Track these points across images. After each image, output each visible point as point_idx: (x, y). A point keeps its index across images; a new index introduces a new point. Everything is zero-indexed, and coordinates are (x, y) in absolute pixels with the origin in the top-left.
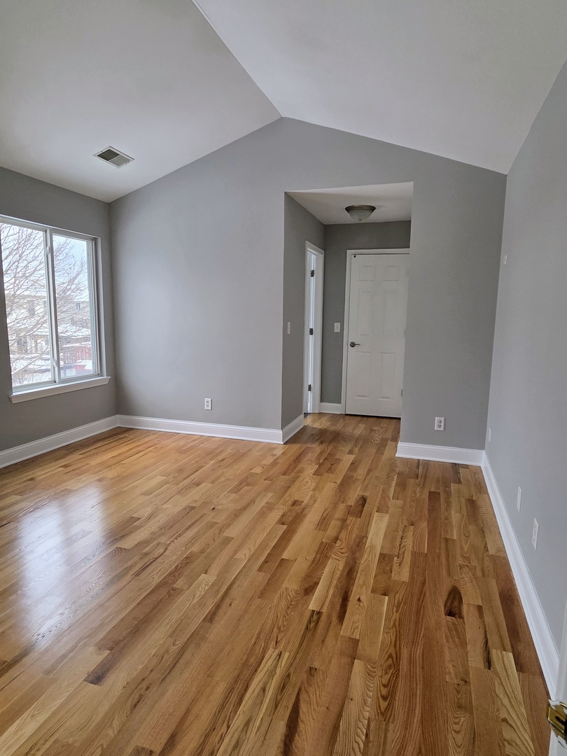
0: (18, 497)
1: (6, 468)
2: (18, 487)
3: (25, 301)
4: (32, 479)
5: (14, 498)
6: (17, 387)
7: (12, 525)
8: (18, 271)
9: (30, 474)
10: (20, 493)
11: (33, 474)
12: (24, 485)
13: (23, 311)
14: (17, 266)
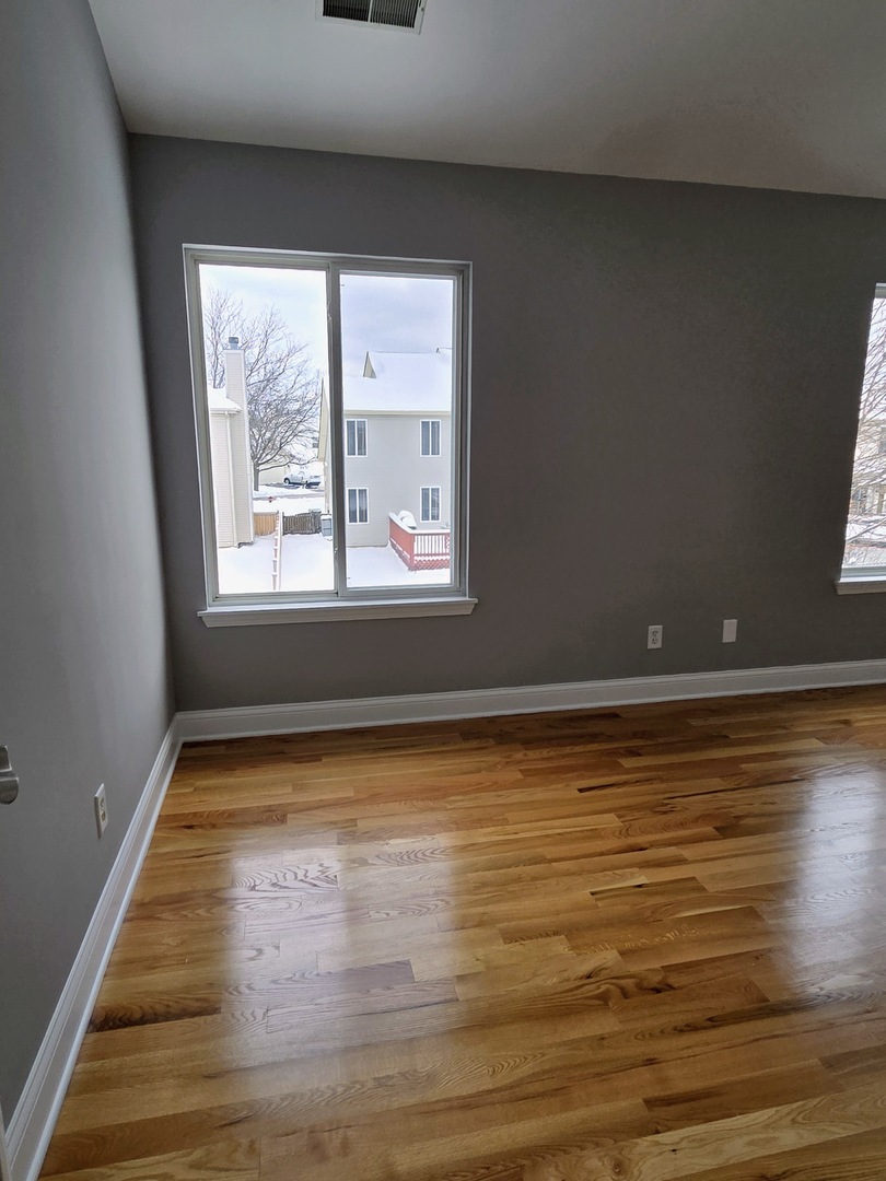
0: (821, 745)
1: (809, 691)
2: (822, 728)
3: (879, 429)
4: (846, 722)
5: (815, 744)
6: (846, 569)
7: (805, 786)
8: (877, 380)
9: (844, 713)
10: (824, 739)
11: (849, 713)
12: (831, 727)
13: (872, 445)
14: (876, 373)
